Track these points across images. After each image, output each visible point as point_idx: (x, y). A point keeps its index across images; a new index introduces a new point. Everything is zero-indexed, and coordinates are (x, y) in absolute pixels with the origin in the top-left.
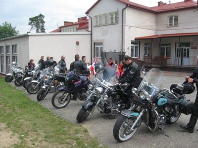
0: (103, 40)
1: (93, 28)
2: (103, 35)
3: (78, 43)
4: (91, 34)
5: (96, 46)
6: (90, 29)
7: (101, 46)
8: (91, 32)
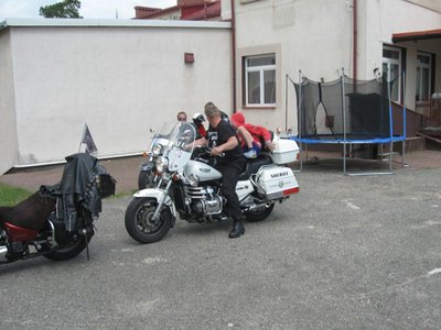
0: (279, 45)
1: (238, 9)
2: (276, 28)
3: (189, 59)
4: (232, 30)
5: (249, 69)
6: (226, 13)
7: (270, 67)
8: (232, 21)
